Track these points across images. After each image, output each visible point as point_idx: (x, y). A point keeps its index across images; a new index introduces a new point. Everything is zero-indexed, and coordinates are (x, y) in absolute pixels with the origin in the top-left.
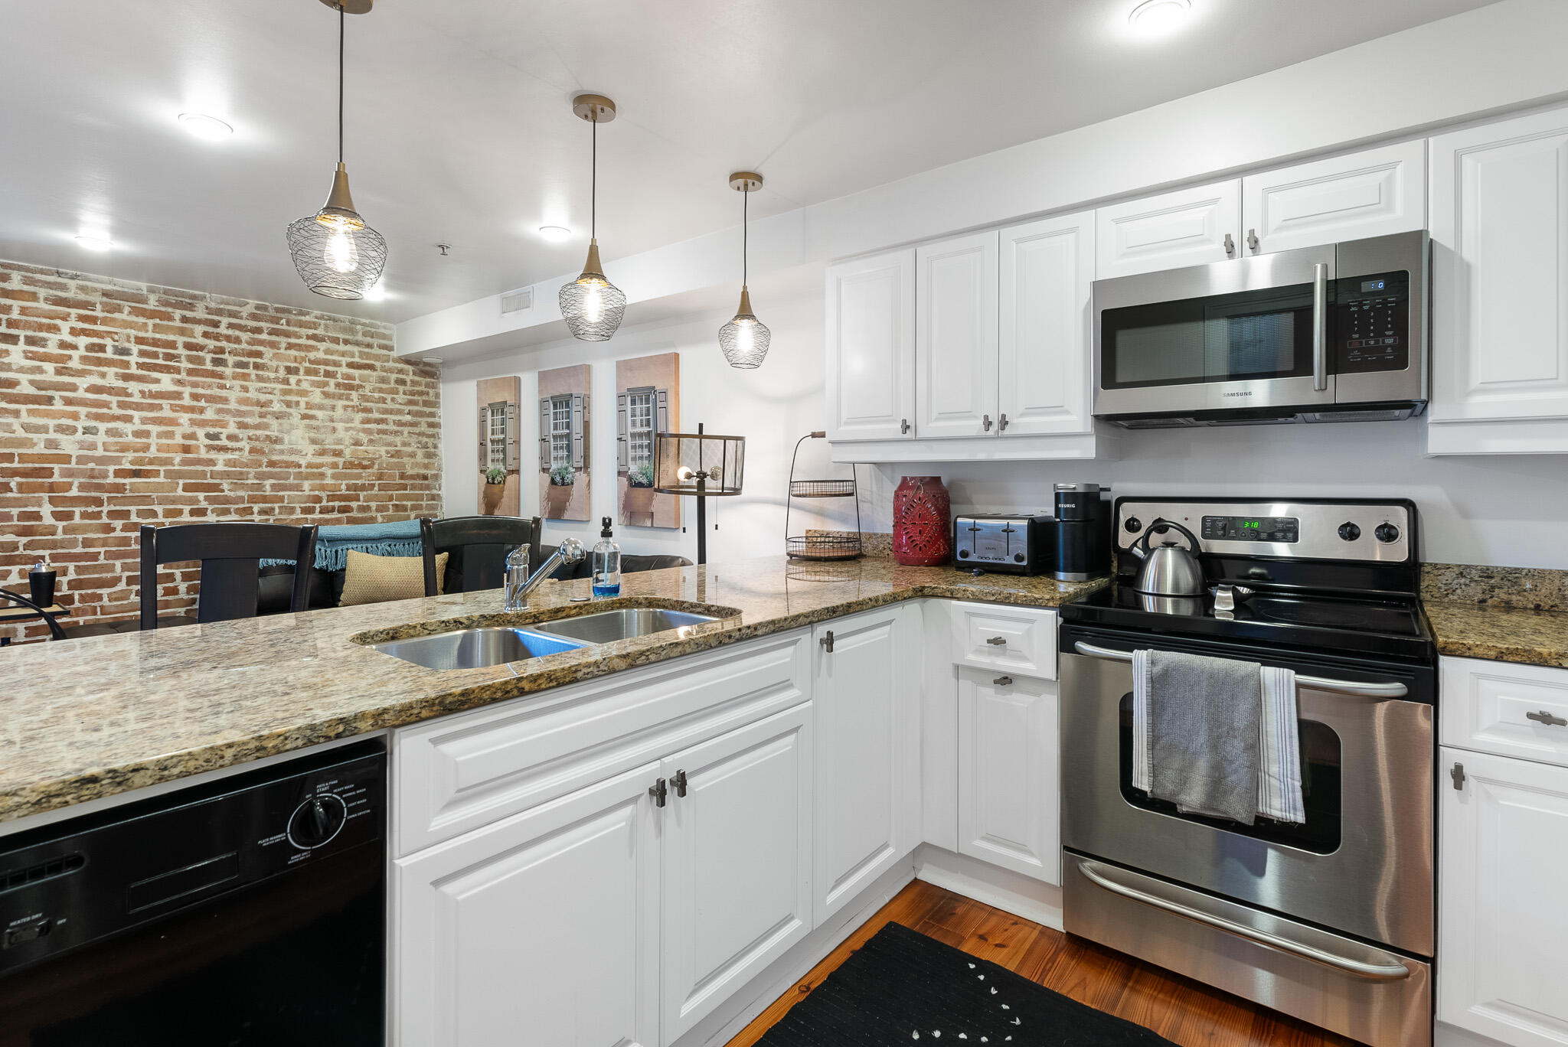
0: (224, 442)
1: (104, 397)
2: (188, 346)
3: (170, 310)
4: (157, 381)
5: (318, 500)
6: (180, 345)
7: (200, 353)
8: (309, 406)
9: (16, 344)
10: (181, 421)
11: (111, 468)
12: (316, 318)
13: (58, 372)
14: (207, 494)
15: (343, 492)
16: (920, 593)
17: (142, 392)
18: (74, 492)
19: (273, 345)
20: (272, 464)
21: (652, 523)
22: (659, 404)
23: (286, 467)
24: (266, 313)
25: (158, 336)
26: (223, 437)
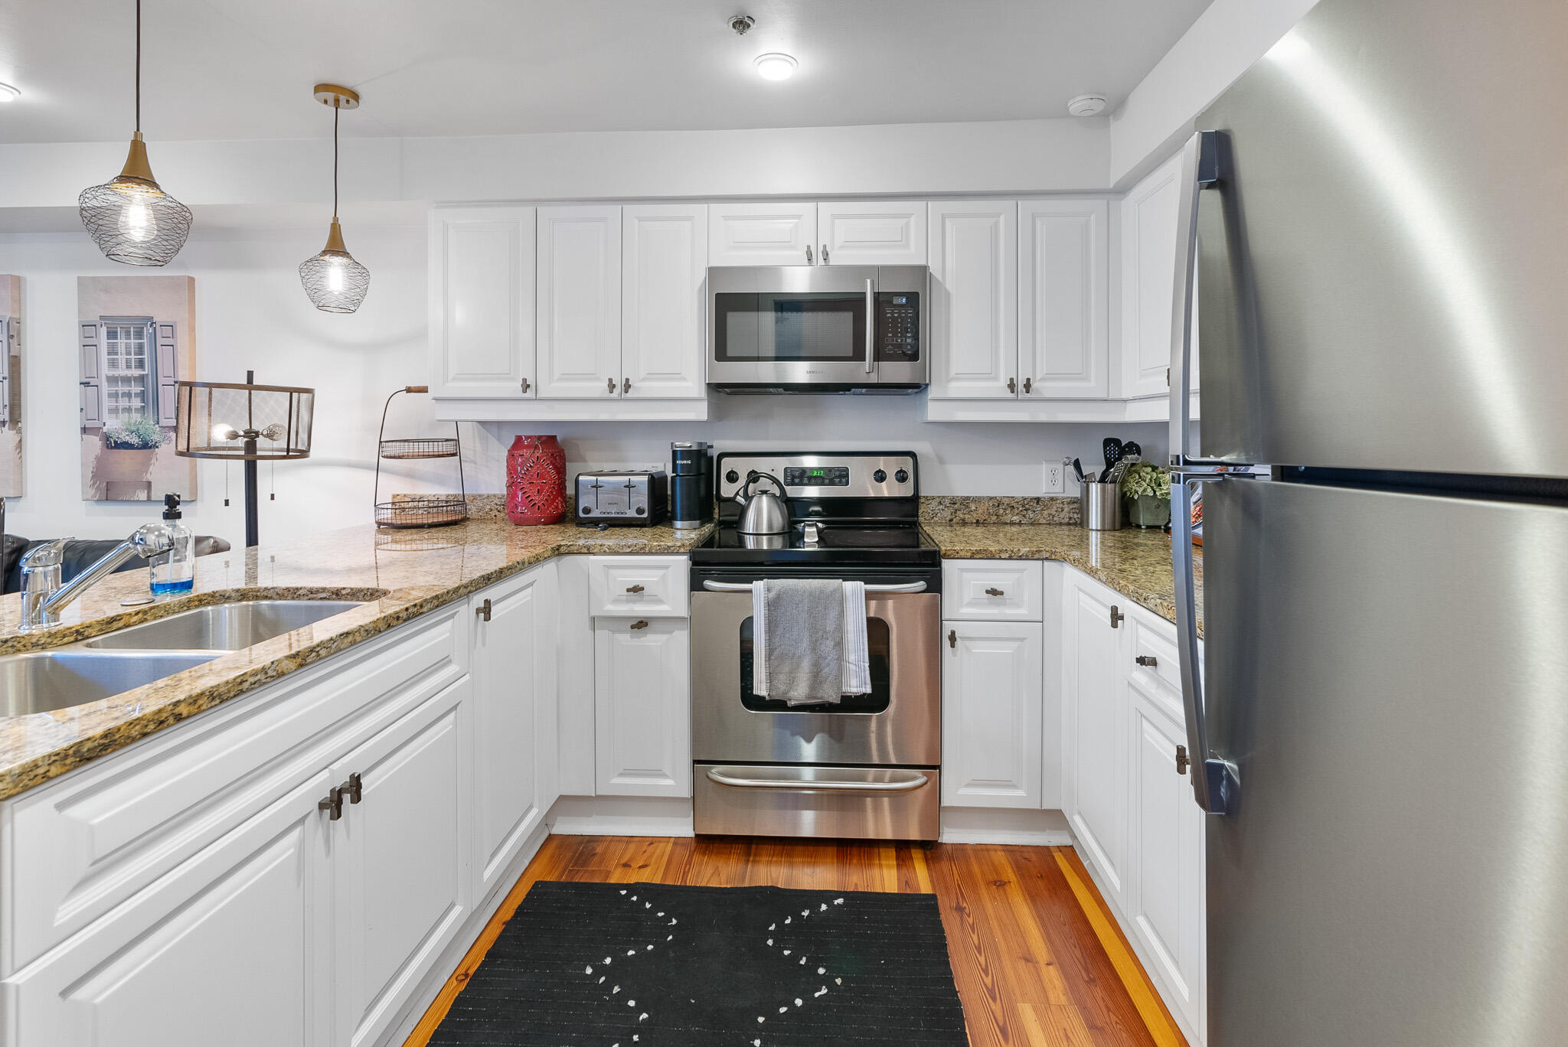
16: (557, 552)
21: (149, 496)
22: (160, 341)
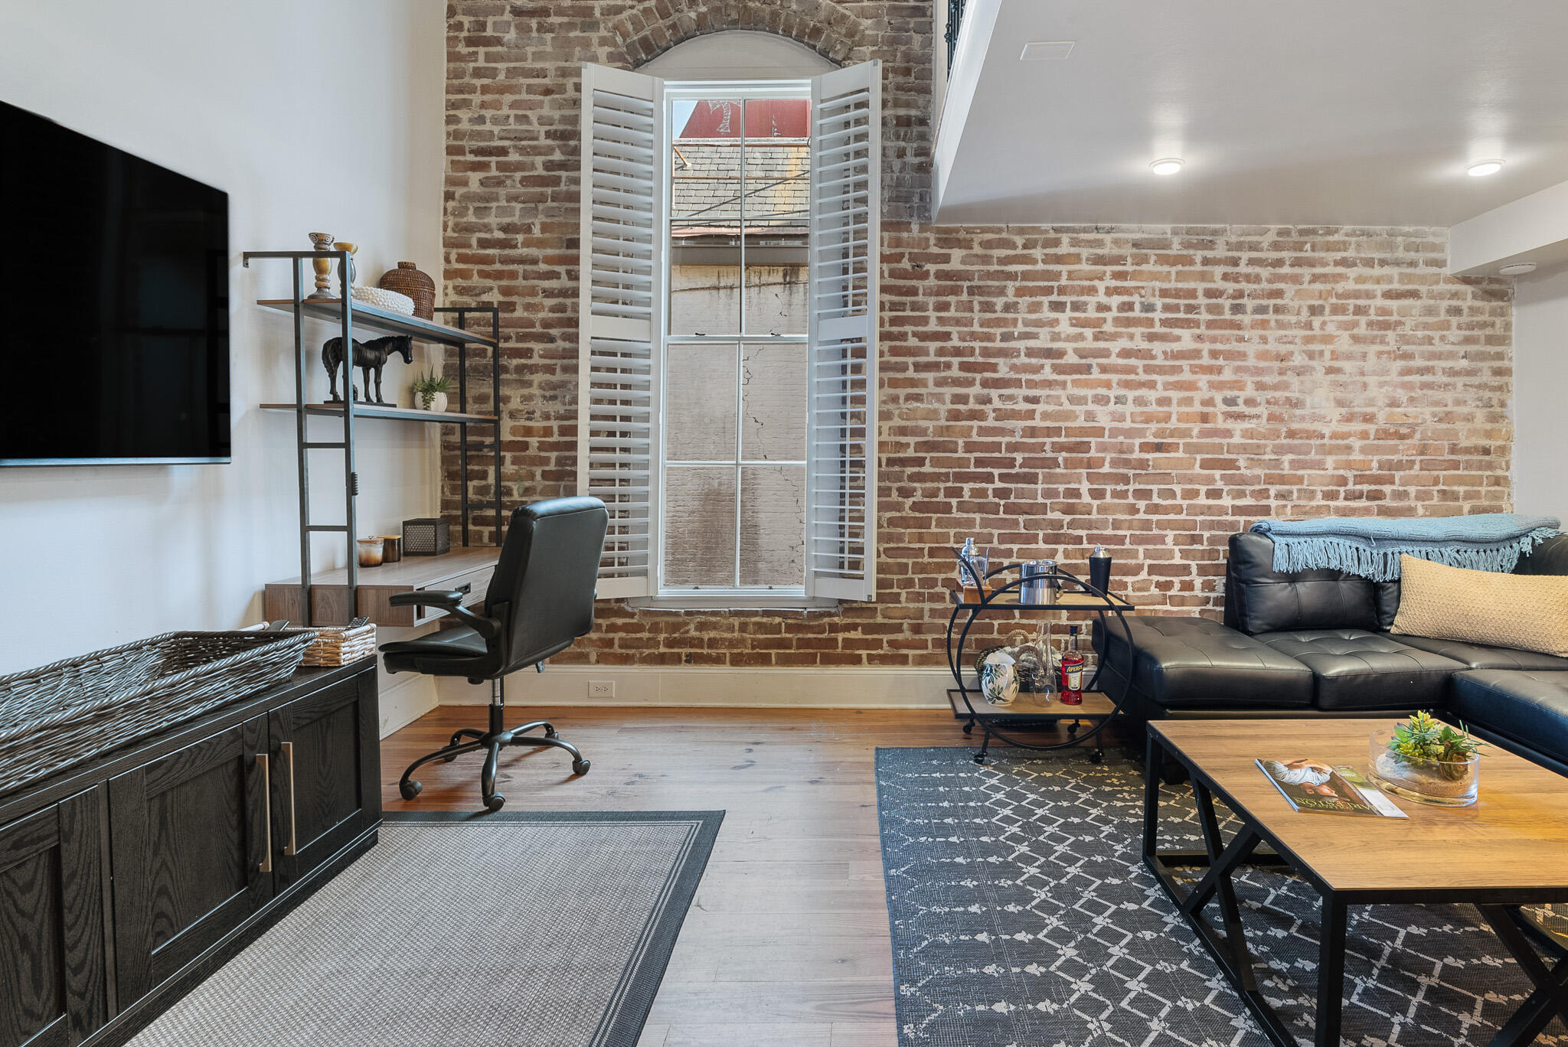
0: (1241, 408)
1: (1133, 361)
2: (1210, 294)
3: (1192, 252)
4: (1178, 339)
5: (1343, 481)
6: (1200, 293)
7: (1220, 301)
8: (1335, 356)
9: (1064, 311)
10: (1200, 384)
11: (1137, 442)
12: (1347, 235)
13: (1096, 338)
14: (1223, 472)
15: (1375, 472)
17: (1165, 353)
18: (1106, 469)
19: (1296, 279)
20: (1291, 434)
23: (1307, 438)
24: (1290, 239)
25: (1180, 285)
26: (1240, 401)
